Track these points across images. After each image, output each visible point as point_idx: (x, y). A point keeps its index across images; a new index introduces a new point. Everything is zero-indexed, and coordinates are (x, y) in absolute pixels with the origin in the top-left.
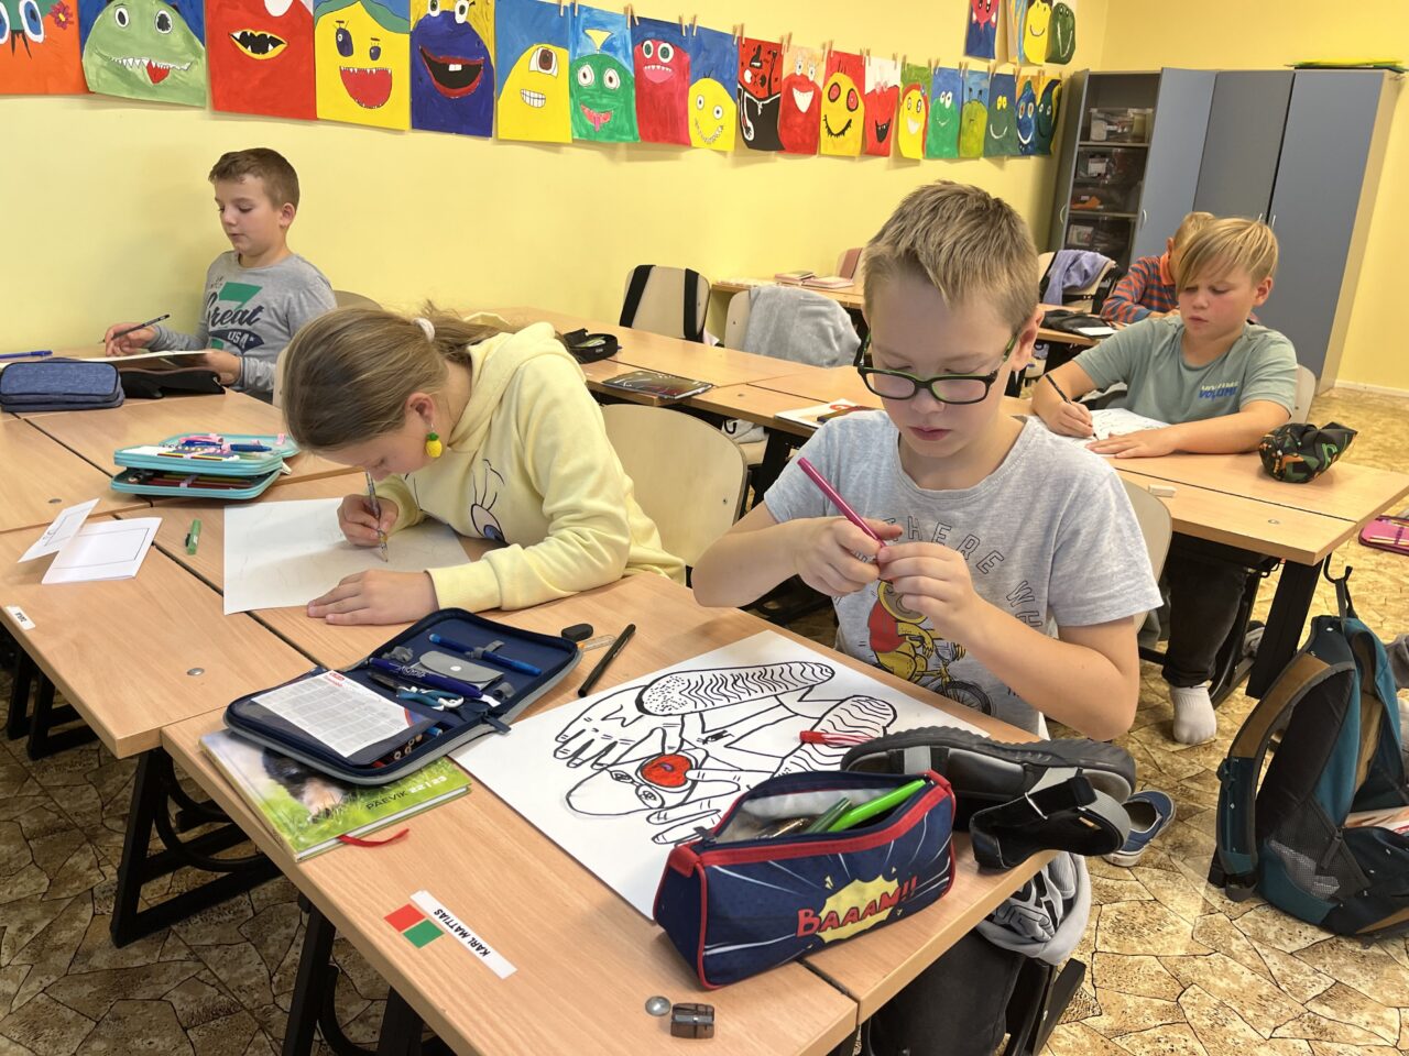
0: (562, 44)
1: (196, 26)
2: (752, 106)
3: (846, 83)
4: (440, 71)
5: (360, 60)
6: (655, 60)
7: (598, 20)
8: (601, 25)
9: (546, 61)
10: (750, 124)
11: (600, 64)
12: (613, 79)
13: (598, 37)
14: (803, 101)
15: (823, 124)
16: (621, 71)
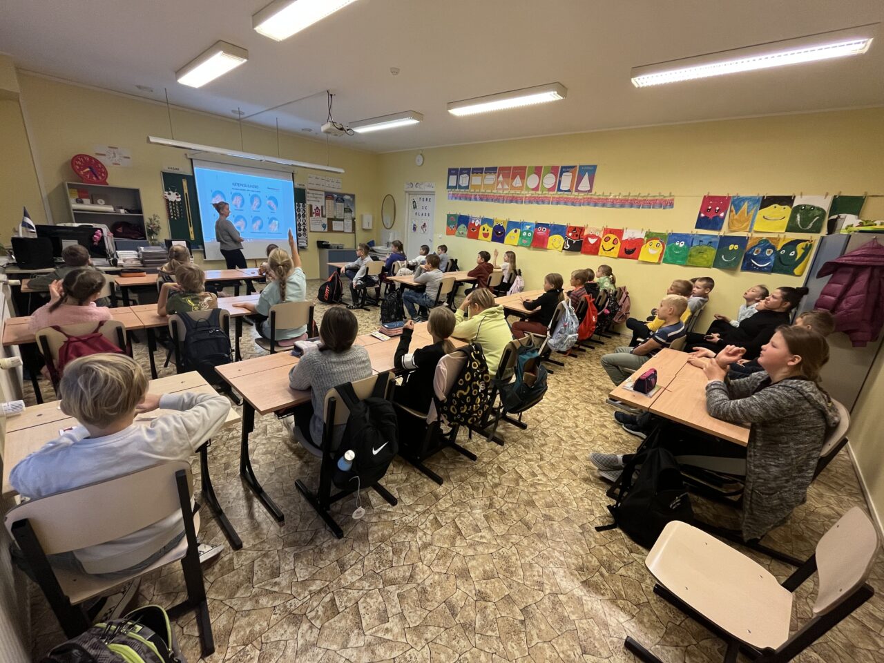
0: (520, 228)
1: (467, 227)
2: (570, 242)
3: (613, 237)
4: (497, 233)
5: (485, 232)
6: (541, 231)
7: (528, 224)
8: (528, 225)
9: (516, 231)
10: (568, 245)
11: (527, 232)
12: (530, 234)
13: (528, 227)
14: (592, 241)
15: (601, 248)
16: (532, 233)
